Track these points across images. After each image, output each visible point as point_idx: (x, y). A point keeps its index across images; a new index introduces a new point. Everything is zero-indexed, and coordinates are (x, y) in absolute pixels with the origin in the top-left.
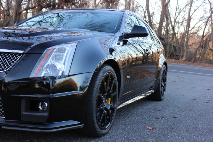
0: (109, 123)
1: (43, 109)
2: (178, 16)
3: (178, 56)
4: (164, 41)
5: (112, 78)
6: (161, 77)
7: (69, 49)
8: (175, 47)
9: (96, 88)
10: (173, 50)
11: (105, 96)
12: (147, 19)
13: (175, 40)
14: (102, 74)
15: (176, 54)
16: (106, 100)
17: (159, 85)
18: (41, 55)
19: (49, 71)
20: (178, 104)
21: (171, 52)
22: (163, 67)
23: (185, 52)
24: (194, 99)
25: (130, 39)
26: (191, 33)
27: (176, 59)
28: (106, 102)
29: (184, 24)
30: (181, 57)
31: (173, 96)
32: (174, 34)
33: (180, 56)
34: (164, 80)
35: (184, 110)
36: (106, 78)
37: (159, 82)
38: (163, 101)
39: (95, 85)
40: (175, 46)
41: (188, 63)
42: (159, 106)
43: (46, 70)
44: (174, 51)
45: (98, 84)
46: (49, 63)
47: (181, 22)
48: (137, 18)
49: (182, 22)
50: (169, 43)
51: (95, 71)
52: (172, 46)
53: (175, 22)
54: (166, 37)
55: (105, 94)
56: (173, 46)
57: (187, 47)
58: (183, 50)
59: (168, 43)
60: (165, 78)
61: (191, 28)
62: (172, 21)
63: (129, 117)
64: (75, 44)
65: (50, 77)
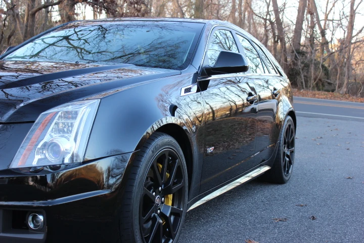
0: (169, 240)
1: (35, 226)
2: (331, 9)
3: (332, 85)
4: (306, 57)
5: (174, 157)
6: (282, 139)
7: (85, 110)
8: (326, 67)
9: (139, 180)
10: (323, 74)
11: (160, 192)
12: (273, 18)
13: (327, 54)
14: (151, 152)
15: (329, 81)
16: (163, 199)
17: (279, 154)
18: (32, 125)
19: (47, 155)
20: (315, 190)
21: (319, 77)
22: (286, 121)
23: (345, 77)
24: (349, 178)
25: (214, 77)
26: (358, 40)
27: (328, 91)
28: (162, 203)
29: (343, 24)
30: (337, 87)
31: (309, 171)
32: (326, 43)
33: (336, 84)
34: (290, 144)
35: (323, 204)
36: (161, 159)
37: (279, 150)
38: (288, 184)
39: (137, 175)
40: (326, 65)
41: (351, 98)
42: (279, 195)
43: (43, 153)
44: (325, 76)
45: (143, 173)
46: (47, 139)
47: (338, 21)
48: (233, 31)
49: (340, 20)
50: (315, 60)
51: (136, 150)
52: (320, 67)
53: (326, 19)
54: (309, 50)
55: (160, 188)
56: (323, 66)
57: (348, 69)
58: (341, 74)
59: (312, 60)
60: (290, 141)
61: (358, 31)
62: (320, 19)
63: (216, 221)
64: (96, 101)
65: (49, 166)
